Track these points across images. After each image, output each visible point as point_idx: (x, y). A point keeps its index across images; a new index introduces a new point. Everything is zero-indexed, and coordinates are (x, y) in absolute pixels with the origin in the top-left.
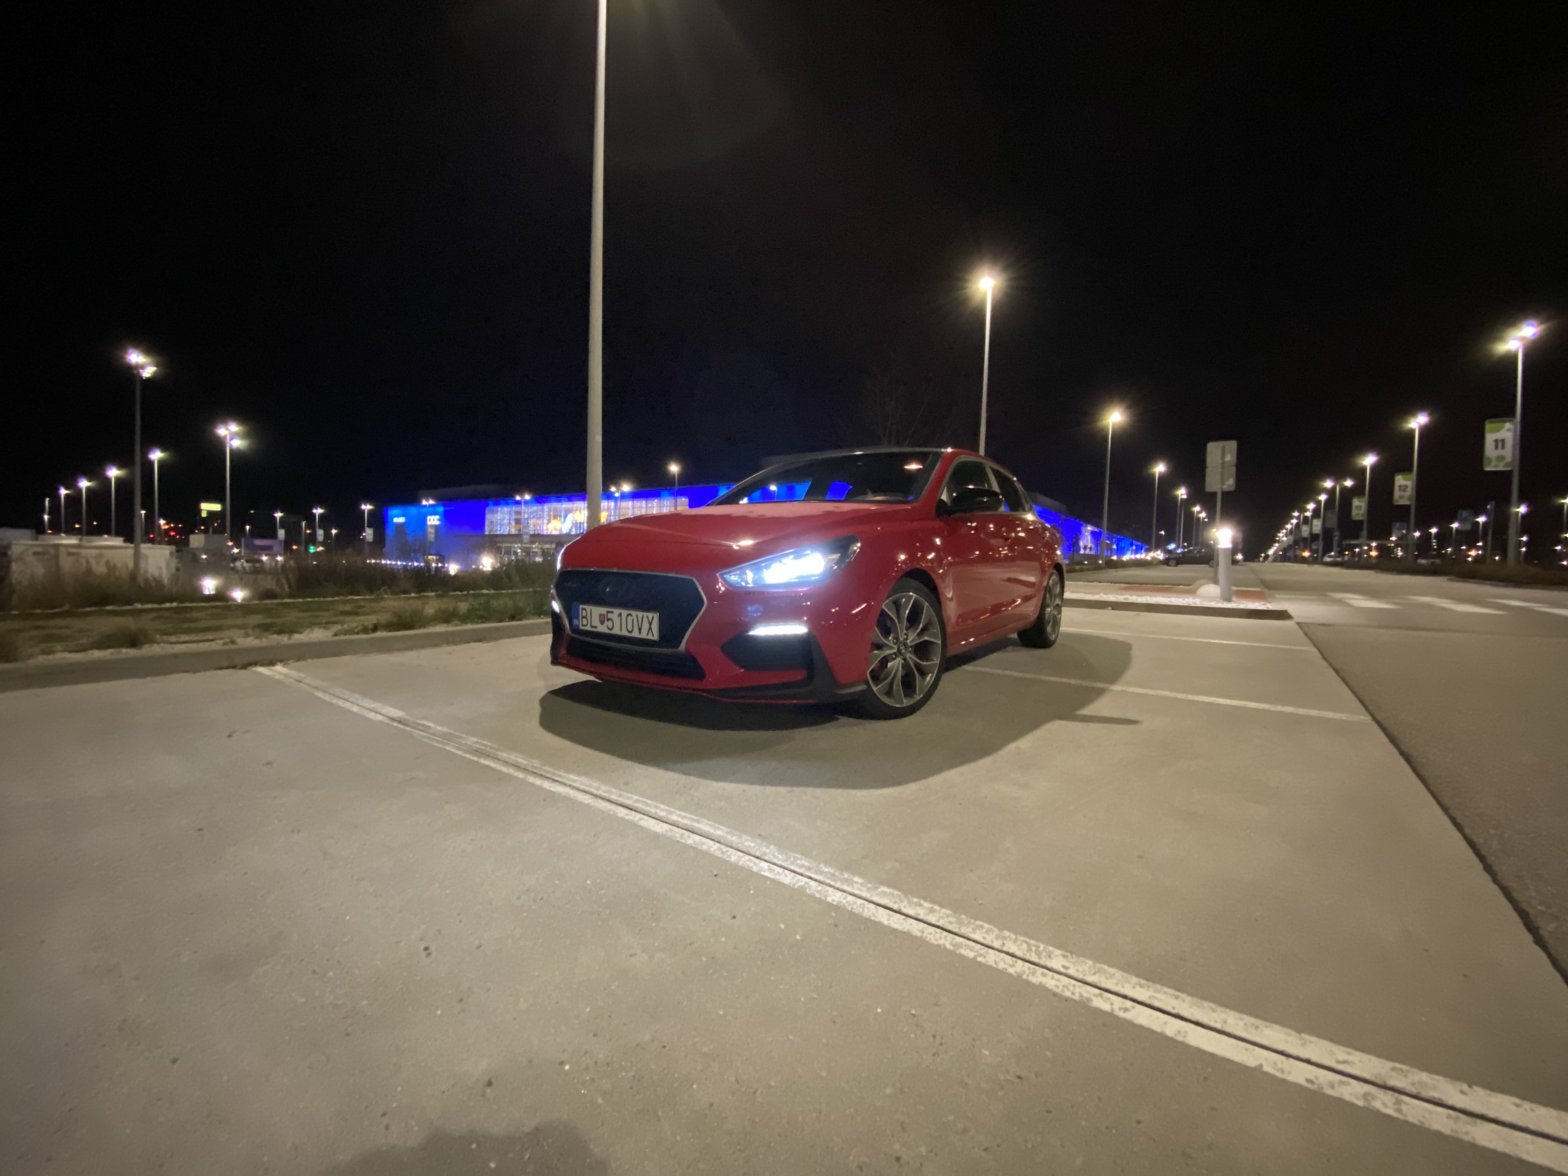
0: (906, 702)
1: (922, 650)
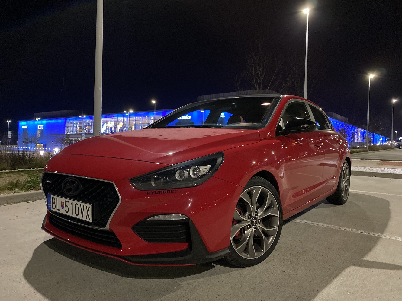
0: (257, 255)
1: (267, 221)
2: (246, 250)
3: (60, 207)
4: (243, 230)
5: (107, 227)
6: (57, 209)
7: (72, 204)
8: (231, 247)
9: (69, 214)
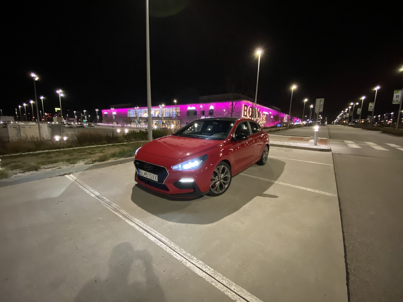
0: (221, 192)
1: (225, 179)
2: (216, 190)
3: (143, 174)
4: (216, 182)
5: (164, 183)
7: (149, 174)
8: (210, 190)
9: (148, 177)
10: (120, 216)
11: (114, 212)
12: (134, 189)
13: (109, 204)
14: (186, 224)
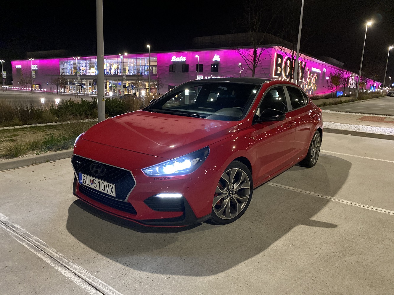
0: (232, 217)
1: (241, 192)
2: (224, 213)
3: (89, 183)
4: (223, 199)
5: (126, 200)
6: (87, 184)
7: (99, 182)
8: (213, 212)
9: (97, 189)
10: (46, 260)
11: (35, 252)
12: (71, 209)
13: (25, 237)
14: (168, 276)
